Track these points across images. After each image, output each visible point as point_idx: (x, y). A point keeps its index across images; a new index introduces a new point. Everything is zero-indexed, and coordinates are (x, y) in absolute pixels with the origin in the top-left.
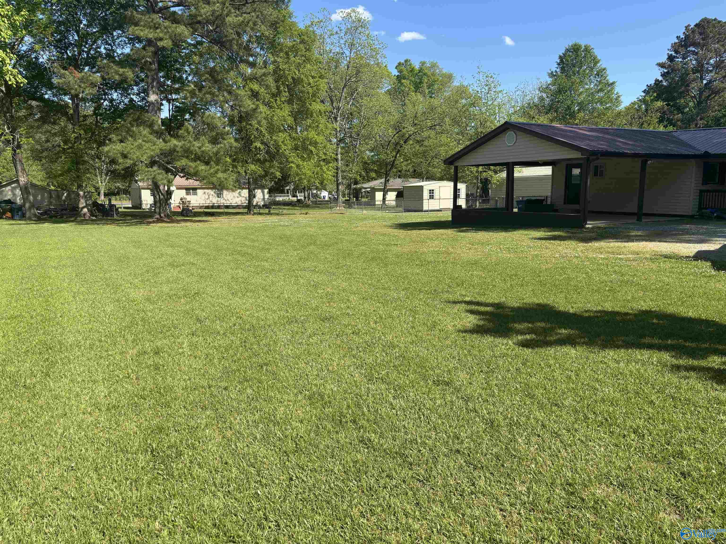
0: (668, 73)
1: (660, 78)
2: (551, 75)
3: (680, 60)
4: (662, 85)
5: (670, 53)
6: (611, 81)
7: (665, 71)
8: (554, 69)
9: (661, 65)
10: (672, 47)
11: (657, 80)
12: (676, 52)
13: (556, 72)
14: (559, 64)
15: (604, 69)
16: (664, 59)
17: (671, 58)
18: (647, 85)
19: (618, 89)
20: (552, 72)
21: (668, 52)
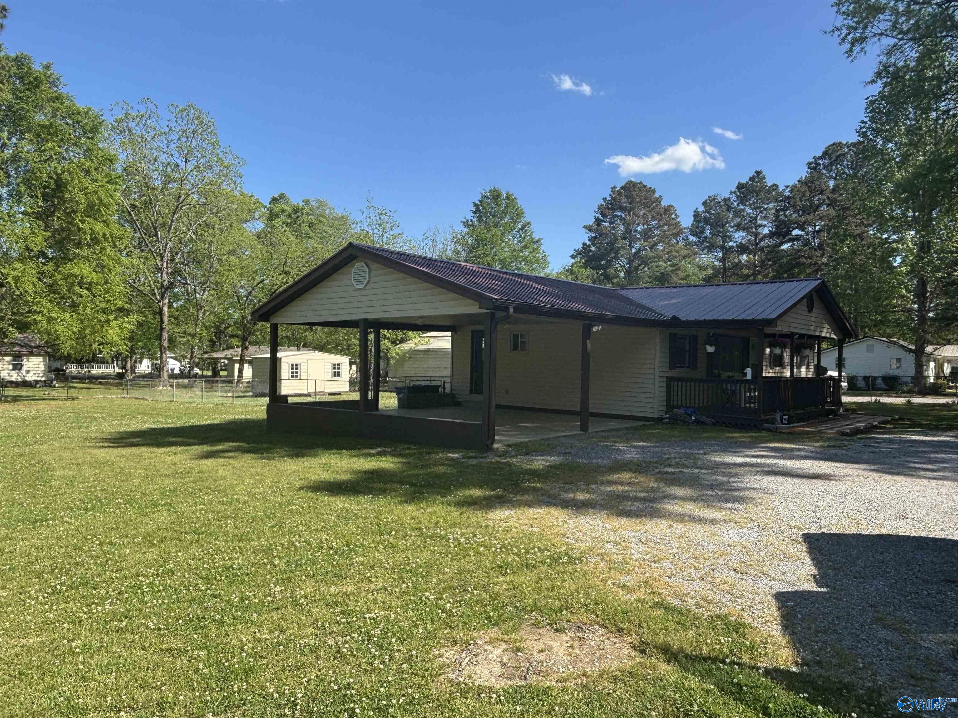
0: (595, 237)
1: (588, 243)
2: (466, 224)
3: (607, 224)
4: (591, 251)
5: (597, 215)
6: (537, 239)
7: (593, 235)
8: (470, 218)
9: (589, 228)
10: (599, 209)
11: (584, 244)
12: (604, 215)
13: (471, 221)
14: (475, 213)
15: (528, 223)
16: (591, 221)
17: (598, 222)
18: (575, 250)
19: (544, 247)
20: (468, 221)
21: (595, 214)
